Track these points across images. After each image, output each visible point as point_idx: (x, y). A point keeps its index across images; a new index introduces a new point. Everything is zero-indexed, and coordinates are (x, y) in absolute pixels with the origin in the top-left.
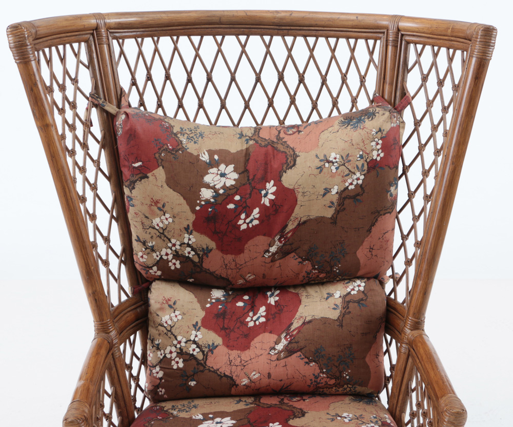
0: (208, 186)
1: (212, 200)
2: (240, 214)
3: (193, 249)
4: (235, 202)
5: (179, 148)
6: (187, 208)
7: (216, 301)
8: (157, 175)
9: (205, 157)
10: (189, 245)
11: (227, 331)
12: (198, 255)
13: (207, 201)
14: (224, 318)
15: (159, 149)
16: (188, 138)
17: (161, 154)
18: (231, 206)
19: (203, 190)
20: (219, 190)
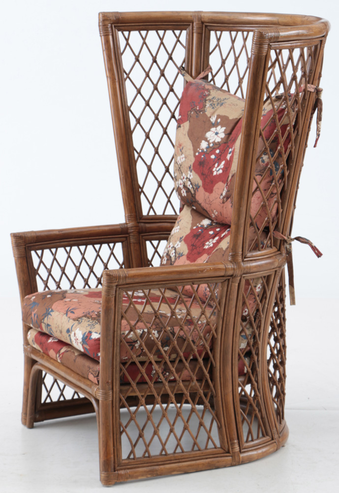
0: (206, 140)
1: (205, 150)
2: (215, 164)
3: (191, 184)
4: (216, 155)
5: (202, 110)
6: (192, 152)
7: (201, 227)
8: (185, 126)
9: (213, 120)
10: (190, 180)
11: (194, 247)
12: (193, 188)
13: (203, 150)
14: (197, 238)
15: (192, 109)
16: (211, 105)
17: (191, 112)
18: (213, 157)
19: (203, 141)
20: (211, 143)
